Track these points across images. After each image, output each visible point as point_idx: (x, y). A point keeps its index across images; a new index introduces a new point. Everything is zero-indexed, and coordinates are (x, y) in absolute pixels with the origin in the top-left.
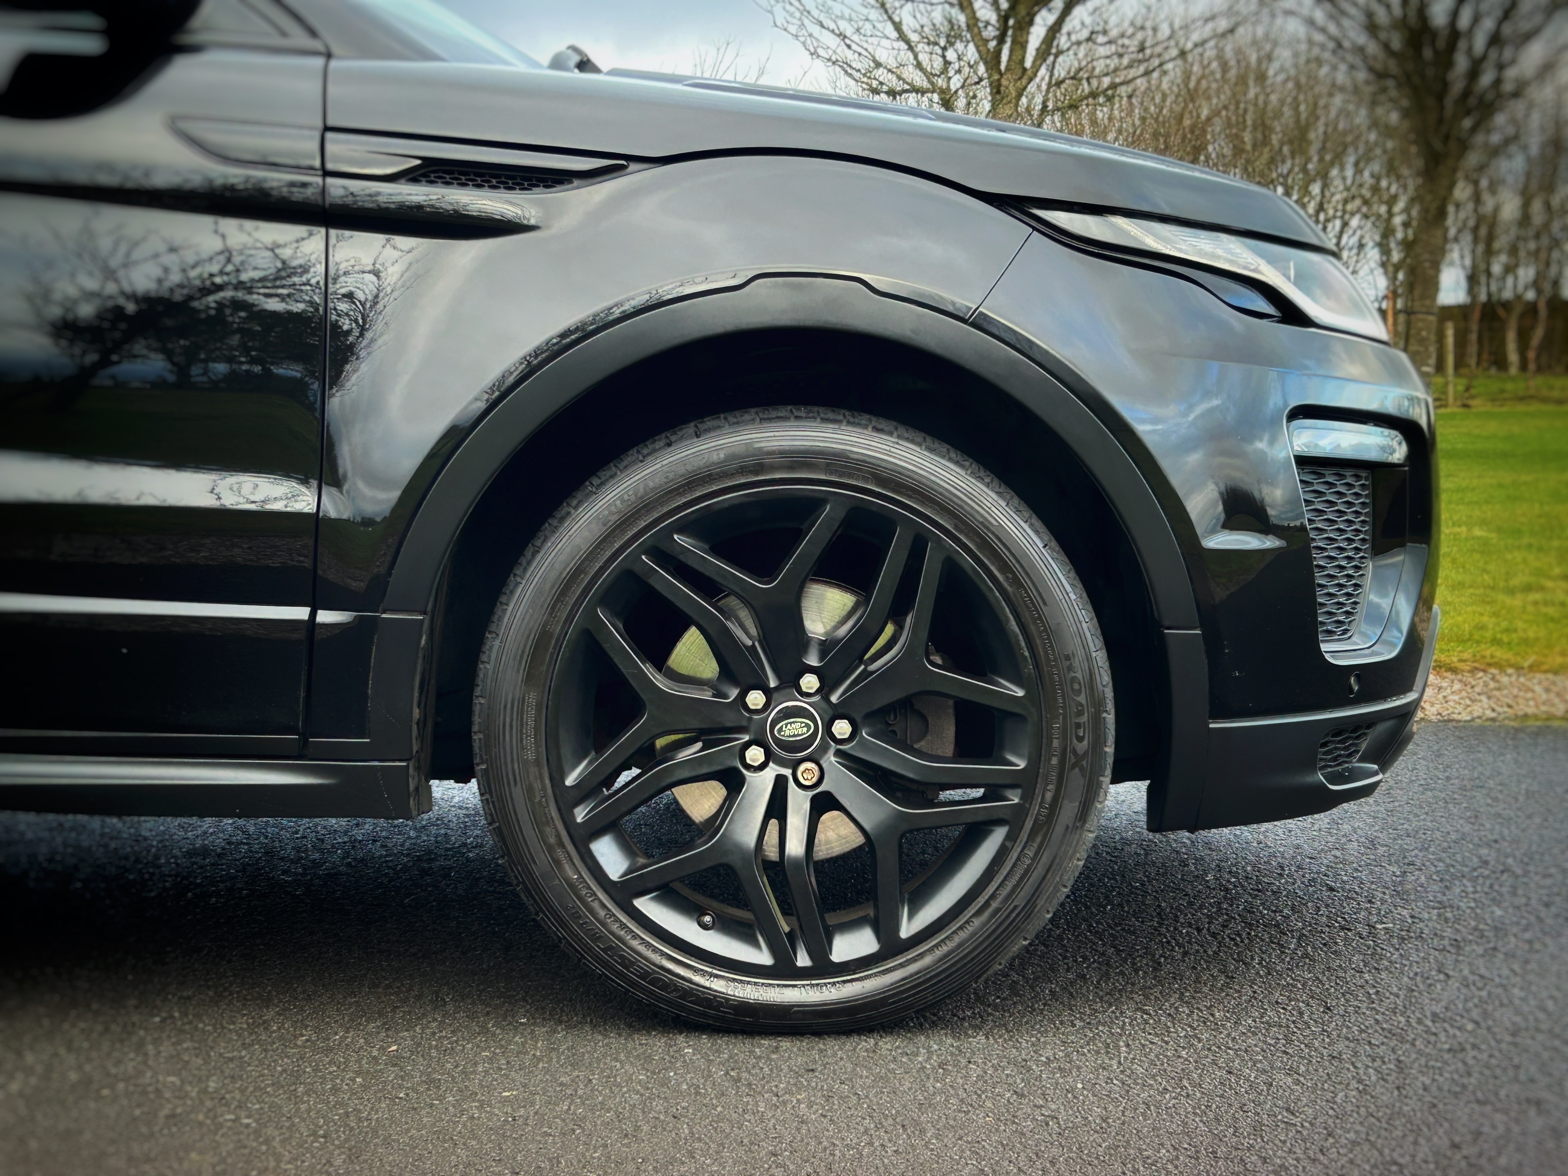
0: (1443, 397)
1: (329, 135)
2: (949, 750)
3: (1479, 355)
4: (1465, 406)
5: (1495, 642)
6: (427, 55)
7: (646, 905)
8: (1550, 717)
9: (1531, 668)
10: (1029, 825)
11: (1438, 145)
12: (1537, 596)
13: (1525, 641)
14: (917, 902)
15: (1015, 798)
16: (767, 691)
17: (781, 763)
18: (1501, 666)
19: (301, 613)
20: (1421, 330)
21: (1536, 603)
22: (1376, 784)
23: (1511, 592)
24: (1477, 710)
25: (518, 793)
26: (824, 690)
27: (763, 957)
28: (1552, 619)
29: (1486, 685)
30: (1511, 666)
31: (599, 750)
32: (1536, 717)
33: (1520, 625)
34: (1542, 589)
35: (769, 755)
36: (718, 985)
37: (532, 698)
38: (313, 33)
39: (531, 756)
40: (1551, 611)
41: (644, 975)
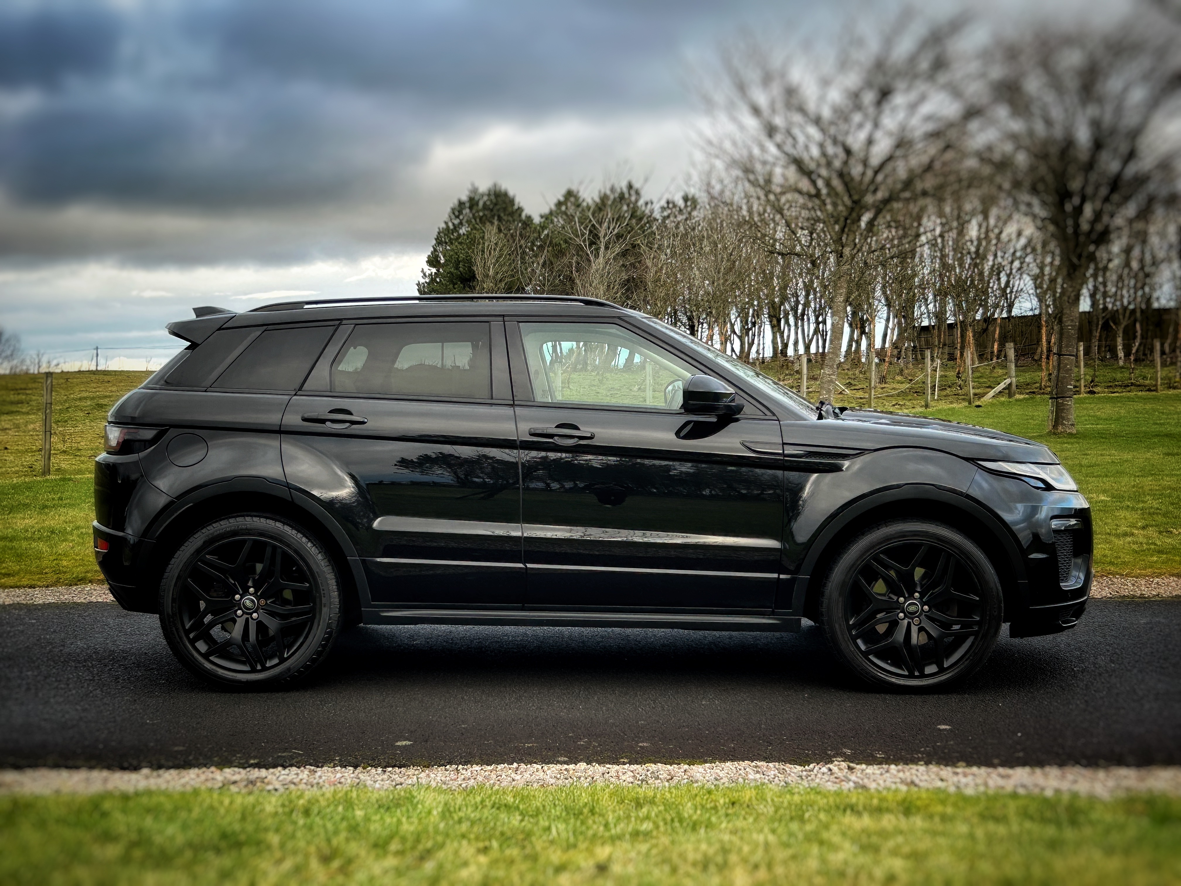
0: (1078, 384)
1: (785, 446)
2: (955, 614)
3: (1099, 347)
4: (1092, 392)
5: (1111, 563)
6: (806, 420)
7: (871, 657)
8: (1134, 596)
9: (1126, 575)
10: (980, 636)
11: (1075, 260)
12: (1129, 539)
13: (1124, 563)
14: (948, 656)
15: (976, 628)
16: (905, 598)
17: (909, 618)
18: (1114, 574)
19: (775, 575)
20: (1067, 364)
21: (1129, 543)
22: (1075, 625)
23: (1118, 536)
24: (1104, 594)
25: (837, 626)
26: (921, 598)
27: (906, 673)
28: (1136, 552)
29: (1107, 582)
30: (1118, 574)
31: (858, 615)
32: (1128, 597)
33: (1122, 555)
34: (1132, 534)
35: (905, 616)
36: (893, 680)
37: (840, 599)
38: (774, 414)
39: (840, 615)
40: (1135, 547)
41: (872, 677)
